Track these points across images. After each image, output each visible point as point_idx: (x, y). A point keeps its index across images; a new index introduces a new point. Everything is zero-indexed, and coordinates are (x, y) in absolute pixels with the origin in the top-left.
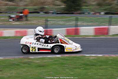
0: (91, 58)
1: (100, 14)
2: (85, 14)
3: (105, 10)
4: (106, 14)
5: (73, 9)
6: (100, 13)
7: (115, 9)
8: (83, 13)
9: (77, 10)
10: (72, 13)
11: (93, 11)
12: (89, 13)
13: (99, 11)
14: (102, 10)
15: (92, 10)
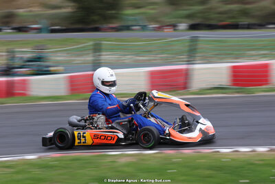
0: (123, 160)
1: (175, 30)
2: (133, 30)
3: (189, 16)
4: (193, 27)
5: (96, 18)
6: (174, 26)
7: (220, 13)
8: (128, 28)
9: (107, 19)
10: (97, 30)
11: (157, 22)
12: (144, 28)
13: (173, 21)
14: (182, 18)
15: (153, 19)
